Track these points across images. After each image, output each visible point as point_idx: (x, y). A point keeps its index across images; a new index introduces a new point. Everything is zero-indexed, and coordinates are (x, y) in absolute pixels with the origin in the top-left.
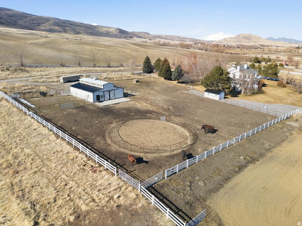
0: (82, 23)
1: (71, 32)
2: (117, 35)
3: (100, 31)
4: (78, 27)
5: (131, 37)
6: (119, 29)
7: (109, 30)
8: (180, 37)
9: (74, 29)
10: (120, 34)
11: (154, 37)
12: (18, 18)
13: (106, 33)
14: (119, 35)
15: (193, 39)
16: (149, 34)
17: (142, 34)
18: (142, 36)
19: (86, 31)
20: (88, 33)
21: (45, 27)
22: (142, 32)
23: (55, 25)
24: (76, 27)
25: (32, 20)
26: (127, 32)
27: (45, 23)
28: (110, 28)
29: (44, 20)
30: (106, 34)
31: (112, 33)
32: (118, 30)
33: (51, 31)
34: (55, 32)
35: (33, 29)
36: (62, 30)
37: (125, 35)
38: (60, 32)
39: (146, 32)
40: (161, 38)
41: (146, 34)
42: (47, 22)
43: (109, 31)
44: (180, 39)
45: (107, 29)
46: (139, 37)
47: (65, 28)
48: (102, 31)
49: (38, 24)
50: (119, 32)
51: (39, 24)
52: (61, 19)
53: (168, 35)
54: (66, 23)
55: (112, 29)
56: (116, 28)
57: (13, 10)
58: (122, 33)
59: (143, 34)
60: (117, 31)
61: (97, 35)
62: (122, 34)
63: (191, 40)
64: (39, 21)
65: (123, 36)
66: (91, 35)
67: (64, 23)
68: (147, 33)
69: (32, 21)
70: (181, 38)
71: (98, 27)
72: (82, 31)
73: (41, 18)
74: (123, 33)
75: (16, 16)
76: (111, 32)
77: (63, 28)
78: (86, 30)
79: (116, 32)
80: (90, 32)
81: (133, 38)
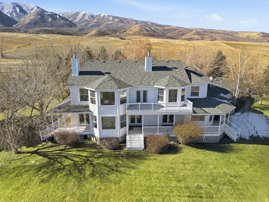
0: (224, 31)
1: (208, 39)
2: (258, 39)
3: (240, 36)
4: (217, 34)
6: (263, 33)
7: (251, 35)
9: (212, 37)
10: (263, 38)
12: (170, 31)
13: (246, 37)
14: (261, 39)
21: (186, 36)
23: (196, 34)
24: (215, 34)
25: (180, 31)
27: (188, 33)
28: (252, 32)
29: (188, 31)
30: (245, 39)
31: (253, 38)
32: (261, 34)
33: (190, 39)
34: (194, 40)
35: (176, 38)
36: (200, 38)
38: (198, 39)
42: (190, 32)
45: (249, 34)
47: (204, 36)
48: (242, 36)
49: (181, 35)
50: (262, 36)
51: (183, 35)
52: (206, 29)
54: (207, 32)
55: (254, 33)
56: (260, 32)
57: (172, 26)
58: (265, 37)
61: (233, 40)
62: (266, 38)
64: (184, 32)
65: (266, 40)
66: (227, 40)
67: (205, 32)
69: (179, 33)
71: (239, 32)
72: (219, 38)
73: (187, 29)
75: (169, 30)
77: (201, 36)
78: (223, 37)
79: (258, 36)
80: (227, 37)
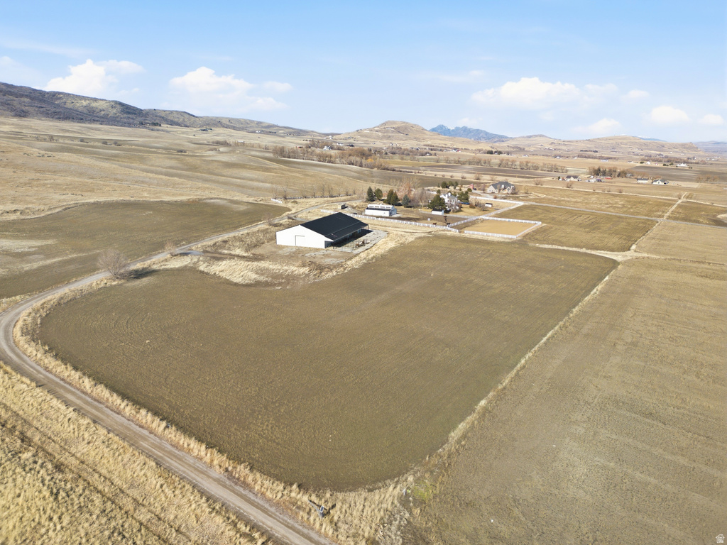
1: (6, 110)
2: (118, 117)
3: (69, 105)
5: (155, 124)
6: (121, 104)
7: (94, 105)
8: (261, 123)
9: (8, 104)
10: (125, 115)
11: (208, 124)
13: (85, 111)
14: (125, 118)
15: (292, 128)
16: (194, 116)
17: (175, 115)
18: (176, 120)
19: (42, 110)
20: (48, 114)
22: (177, 111)
26: (141, 110)
28: (96, 100)
30: (88, 114)
31: (103, 113)
32: (118, 106)
37: (140, 119)
39: (184, 112)
40: (224, 127)
41: (187, 116)
43: (92, 107)
44: (262, 127)
45: (88, 102)
46: (172, 123)
48: (74, 106)
50: (122, 111)
53: (233, 119)
55: (101, 103)
56: (113, 101)
58: (129, 113)
59: (179, 116)
60: (115, 107)
62: (131, 116)
63: (287, 130)
65: (135, 122)
66: (60, 118)
68: (189, 114)
70: (264, 125)
71: (61, 96)
72: (29, 109)
74: (133, 113)
76: (101, 111)
78: (38, 107)
79: (114, 111)
80: (52, 110)
81: (160, 126)
